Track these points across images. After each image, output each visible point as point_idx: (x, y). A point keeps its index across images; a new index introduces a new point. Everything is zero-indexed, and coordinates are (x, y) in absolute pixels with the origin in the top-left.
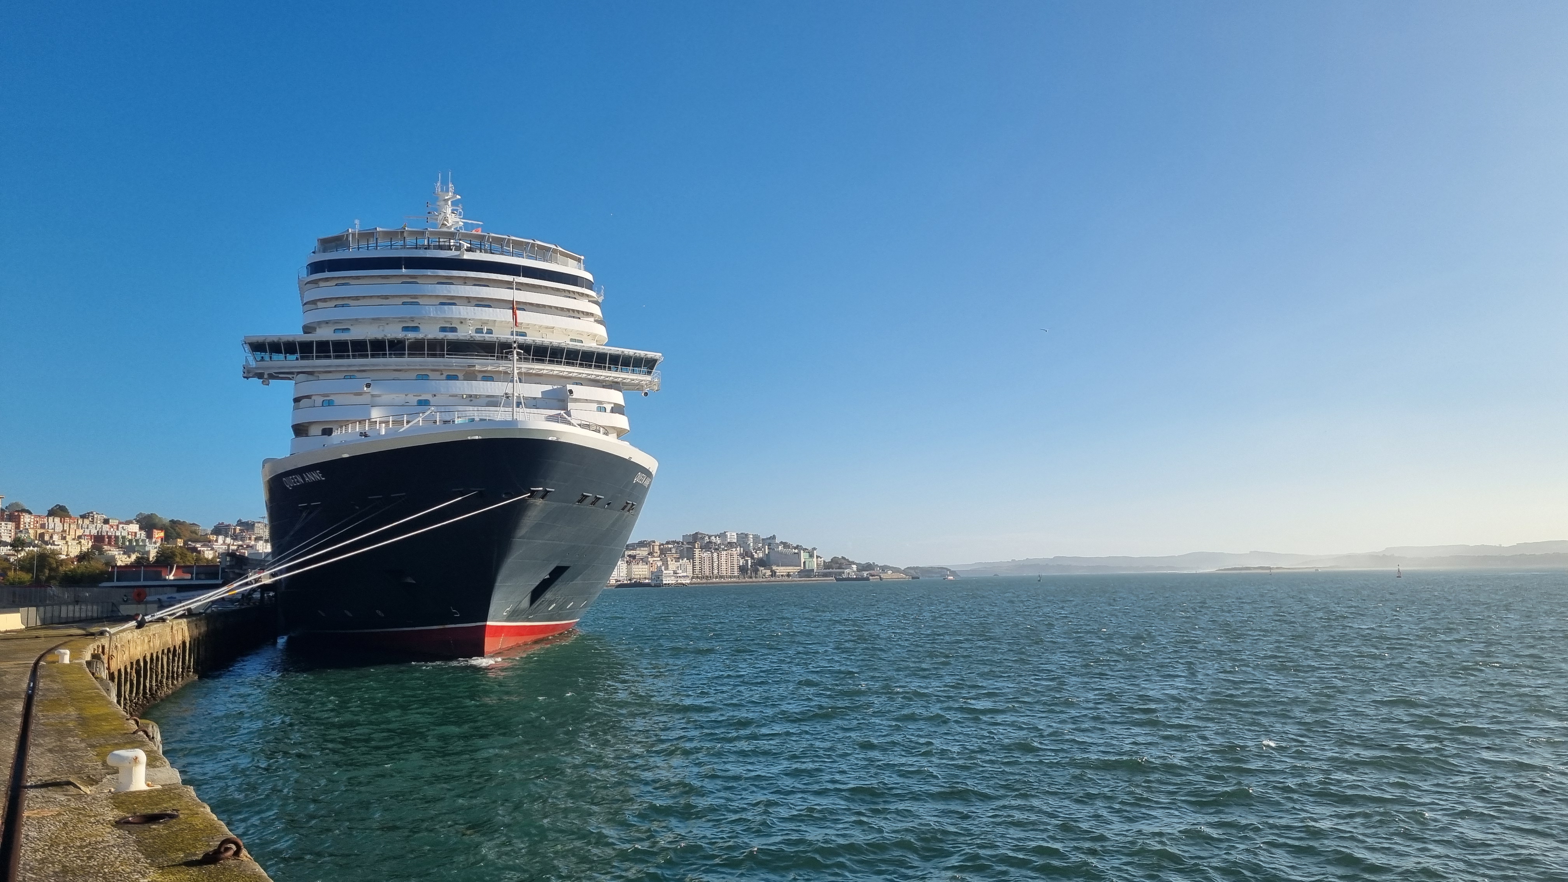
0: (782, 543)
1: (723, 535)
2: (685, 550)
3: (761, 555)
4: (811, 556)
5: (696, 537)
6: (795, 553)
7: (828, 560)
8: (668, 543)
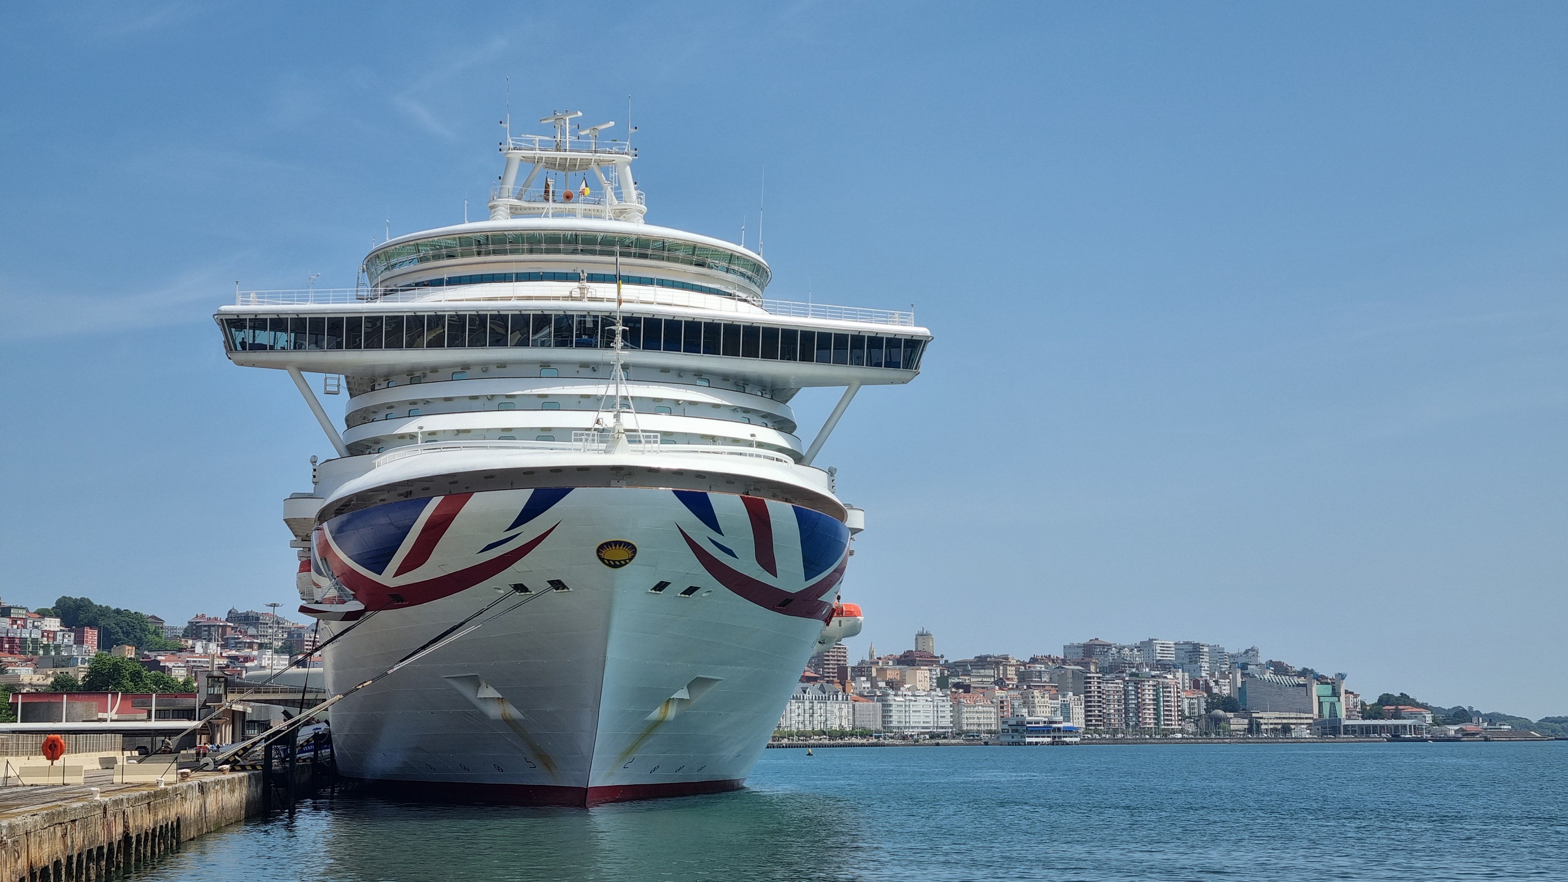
0: (1271, 663)
1: (1146, 646)
2: (1070, 675)
3: (1226, 691)
4: (1335, 693)
5: (1089, 650)
6: (1299, 685)
7: (1371, 700)
8: (1034, 660)
